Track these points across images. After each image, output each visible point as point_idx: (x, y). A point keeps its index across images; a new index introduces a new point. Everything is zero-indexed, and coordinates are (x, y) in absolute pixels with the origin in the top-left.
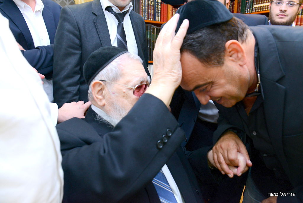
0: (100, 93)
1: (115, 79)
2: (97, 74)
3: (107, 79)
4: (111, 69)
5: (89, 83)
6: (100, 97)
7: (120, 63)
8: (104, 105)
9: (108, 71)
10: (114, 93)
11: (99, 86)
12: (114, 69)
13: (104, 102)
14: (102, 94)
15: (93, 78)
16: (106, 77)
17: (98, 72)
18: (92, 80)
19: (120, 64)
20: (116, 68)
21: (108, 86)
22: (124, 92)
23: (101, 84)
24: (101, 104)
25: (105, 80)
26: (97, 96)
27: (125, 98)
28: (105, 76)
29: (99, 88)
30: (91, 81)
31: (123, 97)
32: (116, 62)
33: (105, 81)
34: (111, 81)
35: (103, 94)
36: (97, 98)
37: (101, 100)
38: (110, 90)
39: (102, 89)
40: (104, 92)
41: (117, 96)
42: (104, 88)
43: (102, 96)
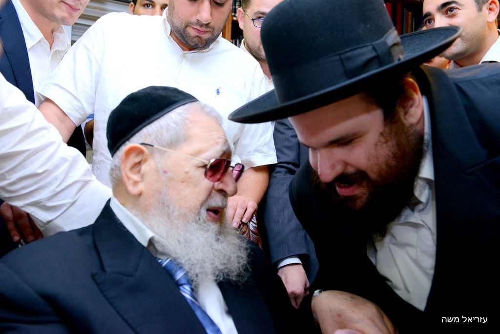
0: (136, 170)
1: (173, 144)
2: (138, 131)
3: (157, 141)
4: (168, 125)
5: (115, 148)
6: (135, 177)
7: (187, 116)
8: (140, 194)
9: (160, 128)
10: (165, 172)
11: (138, 155)
12: (173, 125)
13: (141, 187)
14: (139, 171)
15: (128, 139)
16: (155, 138)
17: (140, 127)
18: (124, 143)
19: (187, 119)
20: (177, 124)
21: (157, 156)
22: (187, 173)
23: (142, 151)
24: (134, 190)
25: (152, 144)
26: (129, 174)
27: (185, 184)
28: (153, 137)
29: (137, 160)
30: (121, 145)
31: (183, 182)
32: (179, 114)
33: (152, 146)
34: (165, 147)
35: (142, 172)
36: (129, 178)
37: (136, 183)
38: (158, 166)
39: (142, 162)
40: (144, 167)
41: (171, 179)
42: (145, 161)
43: (139, 175)
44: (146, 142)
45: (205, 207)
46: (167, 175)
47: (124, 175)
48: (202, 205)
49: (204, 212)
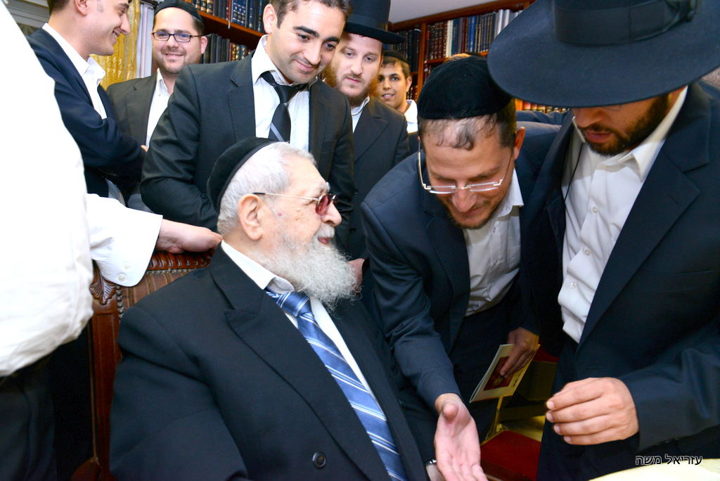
0: (253, 215)
1: (281, 189)
3: (266, 190)
6: (253, 223)
8: (260, 238)
10: (280, 215)
11: (251, 204)
13: (260, 231)
14: (256, 216)
16: (263, 187)
21: (270, 202)
22: (299, 211)
23: (255, 200)
24: (254, 235)
25: (262, 192)
27: (299, 220)
29: (252, 208)
31: (297, 219)
33: (263, 194)
34: (275, 193)
35: (259, 217)
36: (248, 225)
37: (255, 228)
38: (274, 210)
39: (257, 208)
40: (260, 214)
41: (286, 220)
42: (259, 208)
43: (255, 221)
44: (257, 191)
45: (317, 236)
46: (282, 217)
47: (243, 223)
48: (315, 235)
49: (316, 240)
